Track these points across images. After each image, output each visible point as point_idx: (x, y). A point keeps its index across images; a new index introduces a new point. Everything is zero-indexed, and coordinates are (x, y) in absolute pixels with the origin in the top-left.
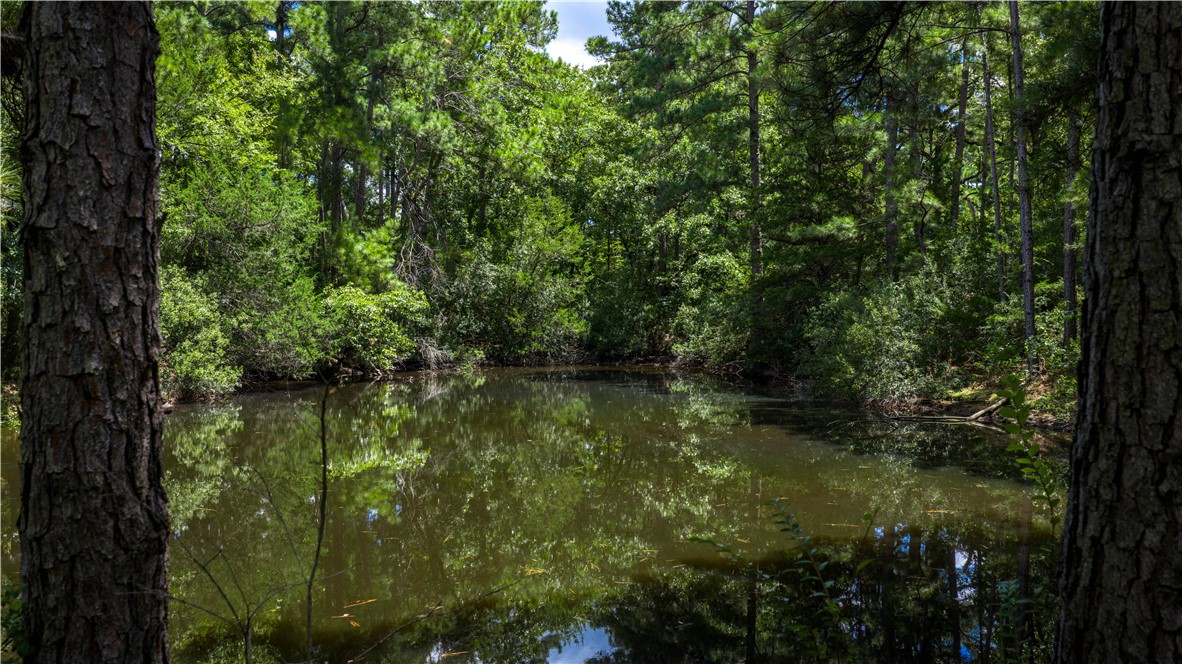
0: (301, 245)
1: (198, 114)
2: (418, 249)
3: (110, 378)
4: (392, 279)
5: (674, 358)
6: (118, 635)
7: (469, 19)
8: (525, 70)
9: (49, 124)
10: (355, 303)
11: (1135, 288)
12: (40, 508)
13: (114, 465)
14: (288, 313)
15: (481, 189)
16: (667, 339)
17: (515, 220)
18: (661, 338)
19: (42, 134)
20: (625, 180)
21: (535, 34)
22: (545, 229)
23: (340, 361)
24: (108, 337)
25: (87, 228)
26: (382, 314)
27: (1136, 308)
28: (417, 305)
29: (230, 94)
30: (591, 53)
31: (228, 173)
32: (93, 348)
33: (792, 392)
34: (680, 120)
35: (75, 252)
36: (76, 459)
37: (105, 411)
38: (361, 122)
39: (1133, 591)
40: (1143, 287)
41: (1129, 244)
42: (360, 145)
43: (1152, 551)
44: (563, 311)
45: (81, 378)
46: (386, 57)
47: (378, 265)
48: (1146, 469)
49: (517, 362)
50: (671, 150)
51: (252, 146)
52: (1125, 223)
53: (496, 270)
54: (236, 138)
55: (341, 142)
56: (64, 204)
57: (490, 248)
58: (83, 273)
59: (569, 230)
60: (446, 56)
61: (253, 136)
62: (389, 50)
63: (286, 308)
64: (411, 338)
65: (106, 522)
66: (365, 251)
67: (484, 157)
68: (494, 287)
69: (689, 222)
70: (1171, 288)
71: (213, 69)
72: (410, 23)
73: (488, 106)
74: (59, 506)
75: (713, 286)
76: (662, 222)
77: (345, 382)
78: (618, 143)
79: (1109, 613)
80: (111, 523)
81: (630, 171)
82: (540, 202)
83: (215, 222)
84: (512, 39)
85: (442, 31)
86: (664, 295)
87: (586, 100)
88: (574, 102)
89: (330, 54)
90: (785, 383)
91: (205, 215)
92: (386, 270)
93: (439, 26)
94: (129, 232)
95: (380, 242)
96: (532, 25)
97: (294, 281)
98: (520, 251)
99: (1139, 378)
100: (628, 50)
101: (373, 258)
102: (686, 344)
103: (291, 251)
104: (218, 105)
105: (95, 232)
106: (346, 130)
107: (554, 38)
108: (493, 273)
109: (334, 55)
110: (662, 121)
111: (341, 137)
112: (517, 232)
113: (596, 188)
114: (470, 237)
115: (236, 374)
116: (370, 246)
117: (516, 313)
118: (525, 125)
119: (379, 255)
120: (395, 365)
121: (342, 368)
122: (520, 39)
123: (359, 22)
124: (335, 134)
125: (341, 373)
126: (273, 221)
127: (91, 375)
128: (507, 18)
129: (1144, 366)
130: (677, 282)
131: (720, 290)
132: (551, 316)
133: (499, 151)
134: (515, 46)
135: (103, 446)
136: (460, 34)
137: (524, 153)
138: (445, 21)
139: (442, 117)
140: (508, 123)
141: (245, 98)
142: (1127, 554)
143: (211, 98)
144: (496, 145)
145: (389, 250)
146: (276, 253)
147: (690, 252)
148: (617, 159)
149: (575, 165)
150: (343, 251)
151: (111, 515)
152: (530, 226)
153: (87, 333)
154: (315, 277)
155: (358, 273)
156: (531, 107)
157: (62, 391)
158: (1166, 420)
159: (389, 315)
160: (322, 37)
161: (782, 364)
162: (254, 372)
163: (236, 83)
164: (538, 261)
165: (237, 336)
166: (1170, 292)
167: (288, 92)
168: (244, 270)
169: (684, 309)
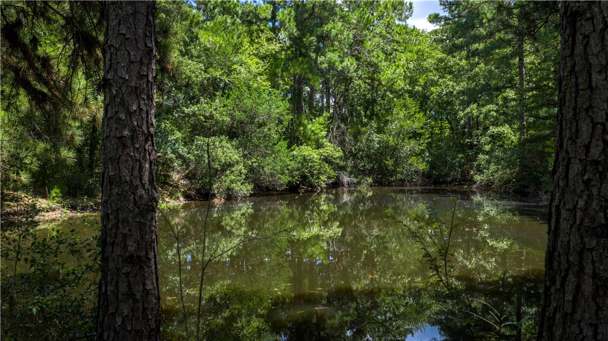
0: (281, 125)
1: (234, 64)
2: (339, 127)
3: (133, 138)
4: (326, 142)
5: (475, 183)
6: (135, 242)
7: (365, 9)
8: (394, 33)
9: (111, 38)
10: (306, 153)
11: (573, 80)
12: (107, 190)
13: (134, 173)
14: (274, 158)
15: (372, 96)
16: (472, 173)
17: (389, 111)
18: (468, 172)
19: (109, 42)
20: (448, 88)
21: (401, 15)
22: (405, 115)
23: (300, 182)
24: (132, 122)
25: (124, 78)
26: (320, 159)
27: (574, 89)
28: (337, 155)
29: (249, 54)
30: (430, 22)
31: (247, 91)
32: (126, 126)
33: (541, 201)
34: (478, 54)
35: (120, 88)
36: (120, 170)
37: (131, 152)
38: (311, 65)
39: (573, 230)
40: (577, 78)
41: (570, 58)
42: (310, 76)
43: (581, 209)
44: (414, 158)
45: (121, 138)
46: (323, 31)
47: (319, 135)
48: (578, 169)
49: (390, 184)
50: (474, 71)
51: (258, 78)
52: (568, 48)
53: (378, 137)
54: (251, 74)
55: (301, 75)
56: (116, 69)
57: (376, 126)
58: (123, 96)
59: (417, 115)
60: (354, 29)
61: (259, 74)
62: (324, 27)
63: (273, 155)
64: (335, 171)
65: (130, 196)
66: (313, 128)
67: (373, 79)
68: (378, 146)
69: (484, 110)
70: (589, 78)
71: (241, 42)
72: (336, 14)
73: (375, 53)
74: (113, 189)
75: (498, 143)
76: (468, 110)
77: (302, 192)
78: (445, 69)
79: (562, 242)
80: (132, 197)
81: (451, 83)
82: (402, 101)
83: (241, 115)
84: (388, 18)
85: (351, 16)
86: (470, 149)
87: (428, 48)
88: (422, 49)
89: (296, 32)
90: (537, 196)
91: (237, 111)
92: (322, 138)
93: (350, 14)
94: (141, 80)
95: (320, 124)
96: (399, 10)
97: (278, 143)
98: (391, 127)
99: (575, 124)
100: (451, 19)
101: (316, 132)
102: (482, 175)
103: (276, 128)
104: (243, 59)
105: (127, 80)
106: (303, 69)
107: (411, 16)
108: (377, 139)
109: (298, 32)
110: (468, 55)
111: (301, 72)
112: (389, 118)
113: (432, 93)
114: (365, 120)
115: (250, 187)
116: (316, 126)
117: (389, 159)
118: (394, 62)
119: (319, 130)
120: (327, 184)
121: (301, 186)
122: (392, 18)
123: (311, 15)
124: (298, 71)
125: (301, 189)
126: (268, 114)
127: (125, 137)
128: (386, 7)
129: (577, 118)
130: (477, 142)
131: (502, 146)
132: (407, 161)
133: (380, 76)
134: (389, 21)
135: (130, 166)
136: (361, 17)
137: (394, 76)
138: (353, 11)
139: (351, 60)
140: (385, 61)
141: (256, 55)
142: (570, 212)
143: (240, 56)
144: (379, 73)
145: (324, 128)
146: (269, 129)
147: (485, 125)
148: (444, 77)
149: (421, 81)
150: (302, 128)
151: (133, 193)
152: (397, 114)
153: (124, 120)
154: (288, 141)
155: (309, 139)
156: (397, 53)
157: (115, 143)
158: (587, 144)
159: (323, 160)
160: (292, 24)
161: (536, 186)
162: (259, 187)
163: (252, 48)
164: (400, 132)
165: (251, 170)
166: (588, 79)
167: (276, 52)
168: (255, 138)
169: (481, 156)
